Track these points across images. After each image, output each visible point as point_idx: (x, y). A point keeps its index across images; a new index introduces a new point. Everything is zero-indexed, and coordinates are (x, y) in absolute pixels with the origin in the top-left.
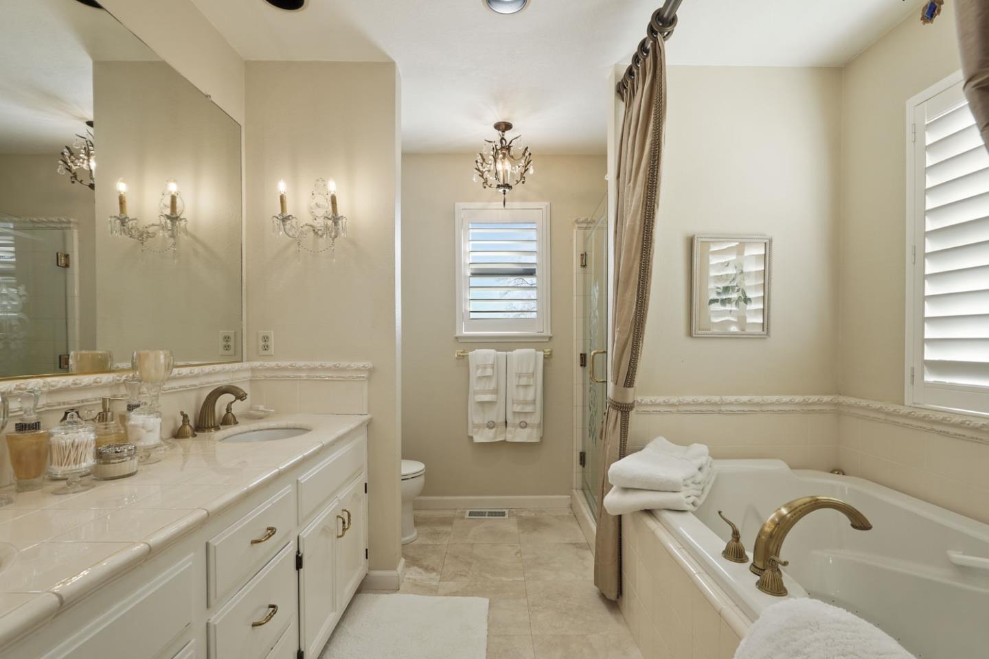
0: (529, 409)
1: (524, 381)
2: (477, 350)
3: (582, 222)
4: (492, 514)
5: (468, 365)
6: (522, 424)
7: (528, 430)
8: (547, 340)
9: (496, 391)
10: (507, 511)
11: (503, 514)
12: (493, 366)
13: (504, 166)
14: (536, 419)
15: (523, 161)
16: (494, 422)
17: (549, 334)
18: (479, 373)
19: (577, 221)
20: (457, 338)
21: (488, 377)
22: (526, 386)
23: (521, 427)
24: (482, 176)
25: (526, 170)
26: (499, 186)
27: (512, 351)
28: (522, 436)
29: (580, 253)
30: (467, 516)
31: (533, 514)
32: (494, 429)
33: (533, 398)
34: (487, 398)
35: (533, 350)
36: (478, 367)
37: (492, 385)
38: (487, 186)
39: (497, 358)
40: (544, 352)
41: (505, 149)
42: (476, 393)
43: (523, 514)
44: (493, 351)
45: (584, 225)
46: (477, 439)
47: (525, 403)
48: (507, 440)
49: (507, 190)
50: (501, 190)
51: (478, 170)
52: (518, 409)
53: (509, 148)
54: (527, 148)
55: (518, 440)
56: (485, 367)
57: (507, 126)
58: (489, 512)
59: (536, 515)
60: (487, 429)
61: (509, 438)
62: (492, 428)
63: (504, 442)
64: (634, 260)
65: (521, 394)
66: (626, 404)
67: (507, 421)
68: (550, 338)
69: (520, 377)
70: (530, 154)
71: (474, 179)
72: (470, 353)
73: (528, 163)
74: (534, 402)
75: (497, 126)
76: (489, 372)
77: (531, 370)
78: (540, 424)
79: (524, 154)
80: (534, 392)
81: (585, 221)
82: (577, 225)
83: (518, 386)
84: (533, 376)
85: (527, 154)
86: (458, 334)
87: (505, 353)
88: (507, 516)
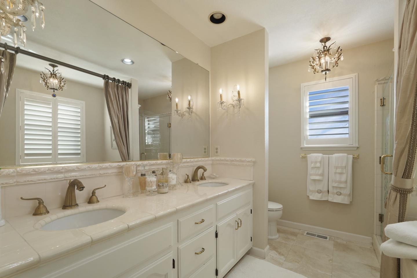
0: (342, 185)
1: (339, 171)
2: (312, 154)
3: (382, 80)
4: (319, 236)
5: (307, 161)
6: (338, 193)
7: (341, 197)
8: (356, 149)
9: (322, 175)
10: (328, 237)
11: (326, 238)
12: (320, 162)
13: (326, 60)
14: (348, 191)
15: (337, 55)
16: (321, 190)
17: (357, 145)
18: (313, 165)
19: (377, 80)
20: (301, 148)
21: (318, 168)
22: (341, 173)
23: (338, 195)
24: (313, 68)
25: (338, 59)
26: (322, 71)
27: (332, 155)
28: (338, 199)
29: (380, 98)
30: (305, 234)
31: (345, 242)
32: (321, 194)
33: (345, 180)
34: (317, 178)
35: (346, 154)
36: (312, 163)
37: (320, 172)
38: (316, 72)
39: (323, 158)
40: (353, 155)
41: (326, 51)
42: (311, 175)
43: (339, 241)
44: (321, 155)
45: (383, 82)
46: (311, 198)
47: (340, 182)
48: (329, 200)
49: (327, 72)
50: (324, 73)
51: (311, 65)
52: (336, 185)
53: (328, 50)
54: (340, 47)
55: (335, 201)
56: (316, 162)
57: (328, 39)
58: (318, 235)
59: (346, 243)
60: (317, 193)
61: (330, 199)
62: (320, 193)
63: (327, 201)
64: (409, 98)
65: (338, 177)
66: (407, 189)
67: (329, 190)
68: (358, 148)
69: (336, 169)
70: (341, 50)
71: (309, 71)
72: (308, 155)
73: (340, 55)
74: (346, 182)
75: (322, 41)
76: (318, 165)
77: (344, 165)
78: (350, 194)
79: (337, 51)
80: (347, 176)
81: (385, 79)
82: (377, 83)
83: (335, 173)
84: (345, 168)
85: (339, 50)
86: (302, 146)
87: (328, 156)
88: (328, 239)
